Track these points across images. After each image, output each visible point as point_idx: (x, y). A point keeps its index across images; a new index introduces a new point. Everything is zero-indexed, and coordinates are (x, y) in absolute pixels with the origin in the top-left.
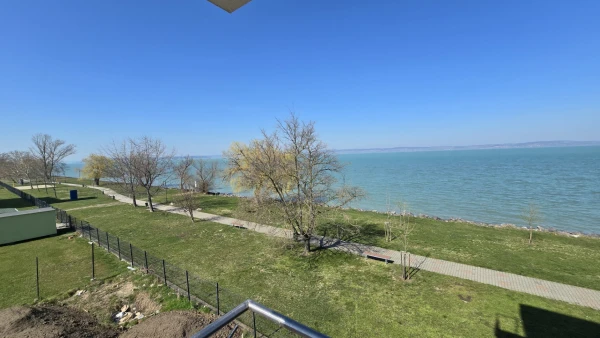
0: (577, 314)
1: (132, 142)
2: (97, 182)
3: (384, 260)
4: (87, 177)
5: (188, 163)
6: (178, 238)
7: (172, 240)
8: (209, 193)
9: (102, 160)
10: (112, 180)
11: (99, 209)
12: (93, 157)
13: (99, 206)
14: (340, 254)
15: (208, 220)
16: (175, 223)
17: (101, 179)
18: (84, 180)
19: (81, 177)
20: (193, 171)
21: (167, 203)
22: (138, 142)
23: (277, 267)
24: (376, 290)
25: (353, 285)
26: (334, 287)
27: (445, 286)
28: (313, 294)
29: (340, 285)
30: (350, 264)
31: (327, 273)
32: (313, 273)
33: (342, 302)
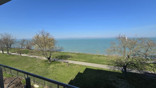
0: (94, 69)
3: (66, 62)
5: (24, 41)
6: (15, 61)
7: (13, 62)
8: (30, 49)
14: (57, 62)
15: (27, 56)
16: (15, 58)
20: (25, 43)
21: (15, 52)
23: (40, 66)
24: (60, 68)
25: (56, 68)
26: (51, 69)
27: (75, 66)
28: (46, 70)
29: (53, 68)
30: (58, 64)
31: (52, 66)
32: (48, 66)
33: (51, 71)
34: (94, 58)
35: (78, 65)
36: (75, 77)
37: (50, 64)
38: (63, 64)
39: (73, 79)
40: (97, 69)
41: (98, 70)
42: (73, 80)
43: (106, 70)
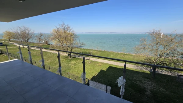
0: (118, 67)
1: (20, 28)
2: (10, 40)
3: (87, 59)
4: (5, 39)
5: (41, 35)
6: (36, 56)
8: (48, 44)
9: (10, 33)
10: (15, 40)
11: (11, 48)
12: (6, 32)
13: (11, 47)
14: (78, 59)
15: (46, 51)
16: (36, 52)
17: (11, 40)
18: (5, 40)
19: (3, 39)
20: (43, 38)
22: (21, 27)
26: (73, 65)
27: (97, 64)
28: (67, 66)
29: (75, 64)
30: (80, 60)
31: (73, 62)
32: (69, 62)
33: (73, 67)
34: (119, 56)
35: (100, 63)
36: (97, 74)
37: (71, 60)
39: (96, 75)
40: (121, 68)
43: (132, 69)
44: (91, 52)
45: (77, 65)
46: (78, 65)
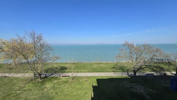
0: (105, 78)
14: (53, 78)
23: (26, 89)
24: (65, 86)
25: (57, 86)
26: (51, 89)
27: (82, 79)
28: (43, 94)
29: (53, 88)
30: (56, 80)
31: (48, 85)
32: (43, 87)
33: (54, 93)
34: (95, 66)
35: (85, 77)
36: (93, 93)
37: (43, 83)
38: (64, 79)
39: (93, 95)
40: (107, 78)
41: (109, 79)
42: (93, 97)
43: (116, 77)
44: (64, 65)
45: (57, 88)
46: (59, 88)
